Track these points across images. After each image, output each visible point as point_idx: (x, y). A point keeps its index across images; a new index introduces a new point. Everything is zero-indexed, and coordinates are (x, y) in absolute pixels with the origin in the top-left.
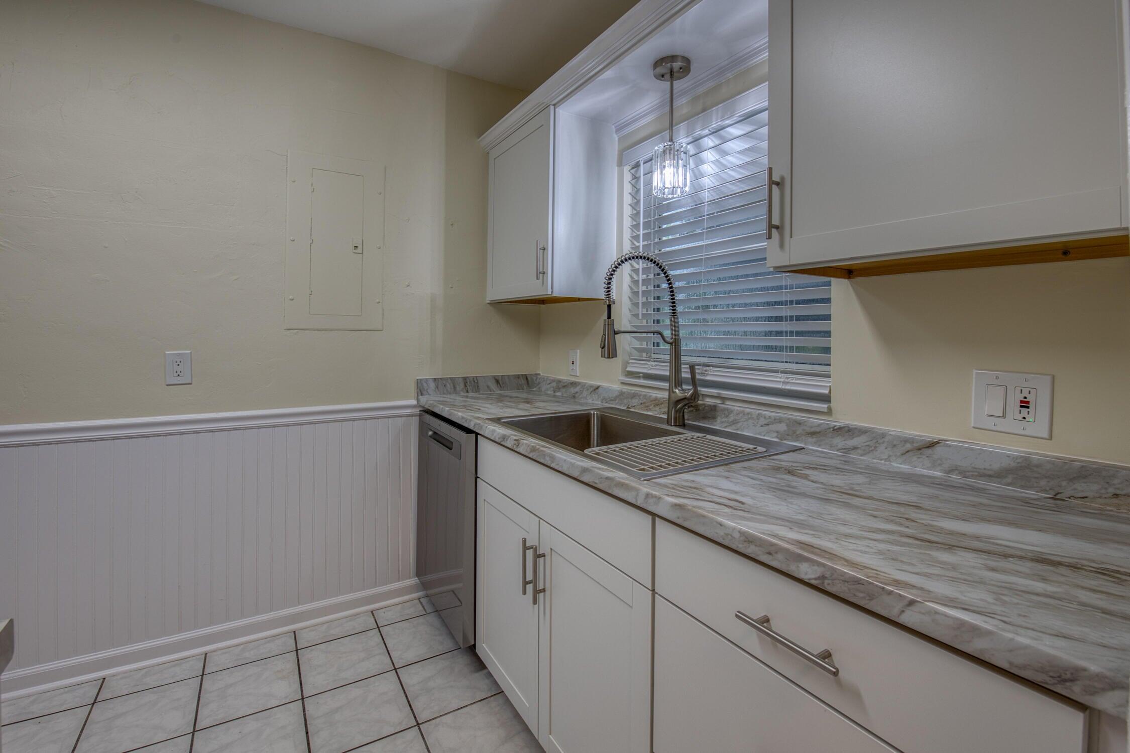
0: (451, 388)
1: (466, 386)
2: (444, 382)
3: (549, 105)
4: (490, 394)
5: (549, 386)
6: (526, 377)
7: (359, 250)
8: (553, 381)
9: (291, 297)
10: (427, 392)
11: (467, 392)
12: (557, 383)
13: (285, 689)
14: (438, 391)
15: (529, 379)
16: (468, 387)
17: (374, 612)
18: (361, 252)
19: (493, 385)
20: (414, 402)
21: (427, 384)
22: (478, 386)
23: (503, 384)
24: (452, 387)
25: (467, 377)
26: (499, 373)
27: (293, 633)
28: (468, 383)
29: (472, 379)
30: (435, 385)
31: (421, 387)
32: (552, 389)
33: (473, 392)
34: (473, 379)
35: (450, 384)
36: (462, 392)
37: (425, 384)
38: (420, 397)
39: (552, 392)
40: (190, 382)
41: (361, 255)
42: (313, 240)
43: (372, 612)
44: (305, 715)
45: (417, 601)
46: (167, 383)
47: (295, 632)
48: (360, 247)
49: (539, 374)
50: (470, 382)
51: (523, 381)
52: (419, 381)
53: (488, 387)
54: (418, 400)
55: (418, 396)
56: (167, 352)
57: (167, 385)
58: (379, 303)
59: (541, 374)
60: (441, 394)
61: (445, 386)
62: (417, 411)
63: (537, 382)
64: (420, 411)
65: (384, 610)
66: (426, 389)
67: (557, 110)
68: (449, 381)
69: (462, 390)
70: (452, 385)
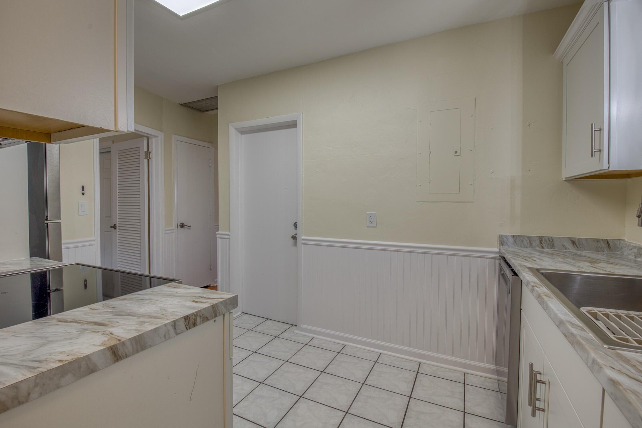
0: (527, 244)
1: (541, 243)
2: (521, 239)
3: (603, 2)
4: (566, 252)
5: (630, 252)
6: (607, 242)
7: (458, 154)
8: (635, 247)
9: (419, 184)
10: (507, 244)
11: (543, 247)
12: (638, 250)
13: (405, 388)
14: (516, 244)
15: (611, 244)
16: (544, 244)
17: (466, 374)
18: (459, 155)
19: (569, 246)
20: (497, 250)
21: (507, 238)
22: (553, 245)
23: (579, 245)
24: (529, 243)
25: (543, 237)
26: (575, 235)
27: (419, 363)
28: (544, 241)
29: (547, 239)
30: (514, 240)
31: (502, 241)
32: (634, 254)
33: (548, 248)
34: (549, 238)
35: (526, 241)
36: (537, 247)
37: (505, 239)
38: (501, 247)
39: (633, 257)
40: (375, 226)
41: (459, 156)
42: (431, 152)
43: (465, 373)
44: (408, 405)
45: (497, 381)
46: (368, 226)
47: (420, 363)
48: (458, 152)
49: (624, 240)
50: (546, 241)
51: (603, 245)
52: (500, 236)
53: (563, 246)
54: (500, 249)
55: (500, 246)
56: (367, 212)
57: (368, 227)
58: (471, 185)
59: (627, 240)
60: (518, 247)
61: (522, 241)
62: (497, 256)
63: (620, 247)
64: (500, 256)
65: (472, 376)
66: (506, 242)
67: (611, 3)
68: (526, 238)
69: (538, 246)
70: (528, 241)
